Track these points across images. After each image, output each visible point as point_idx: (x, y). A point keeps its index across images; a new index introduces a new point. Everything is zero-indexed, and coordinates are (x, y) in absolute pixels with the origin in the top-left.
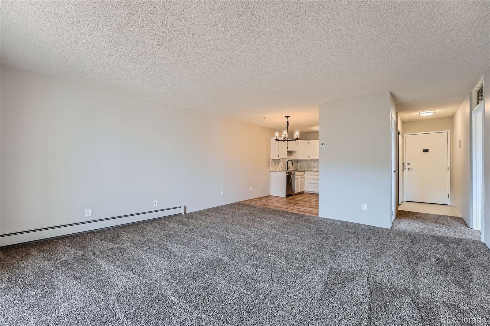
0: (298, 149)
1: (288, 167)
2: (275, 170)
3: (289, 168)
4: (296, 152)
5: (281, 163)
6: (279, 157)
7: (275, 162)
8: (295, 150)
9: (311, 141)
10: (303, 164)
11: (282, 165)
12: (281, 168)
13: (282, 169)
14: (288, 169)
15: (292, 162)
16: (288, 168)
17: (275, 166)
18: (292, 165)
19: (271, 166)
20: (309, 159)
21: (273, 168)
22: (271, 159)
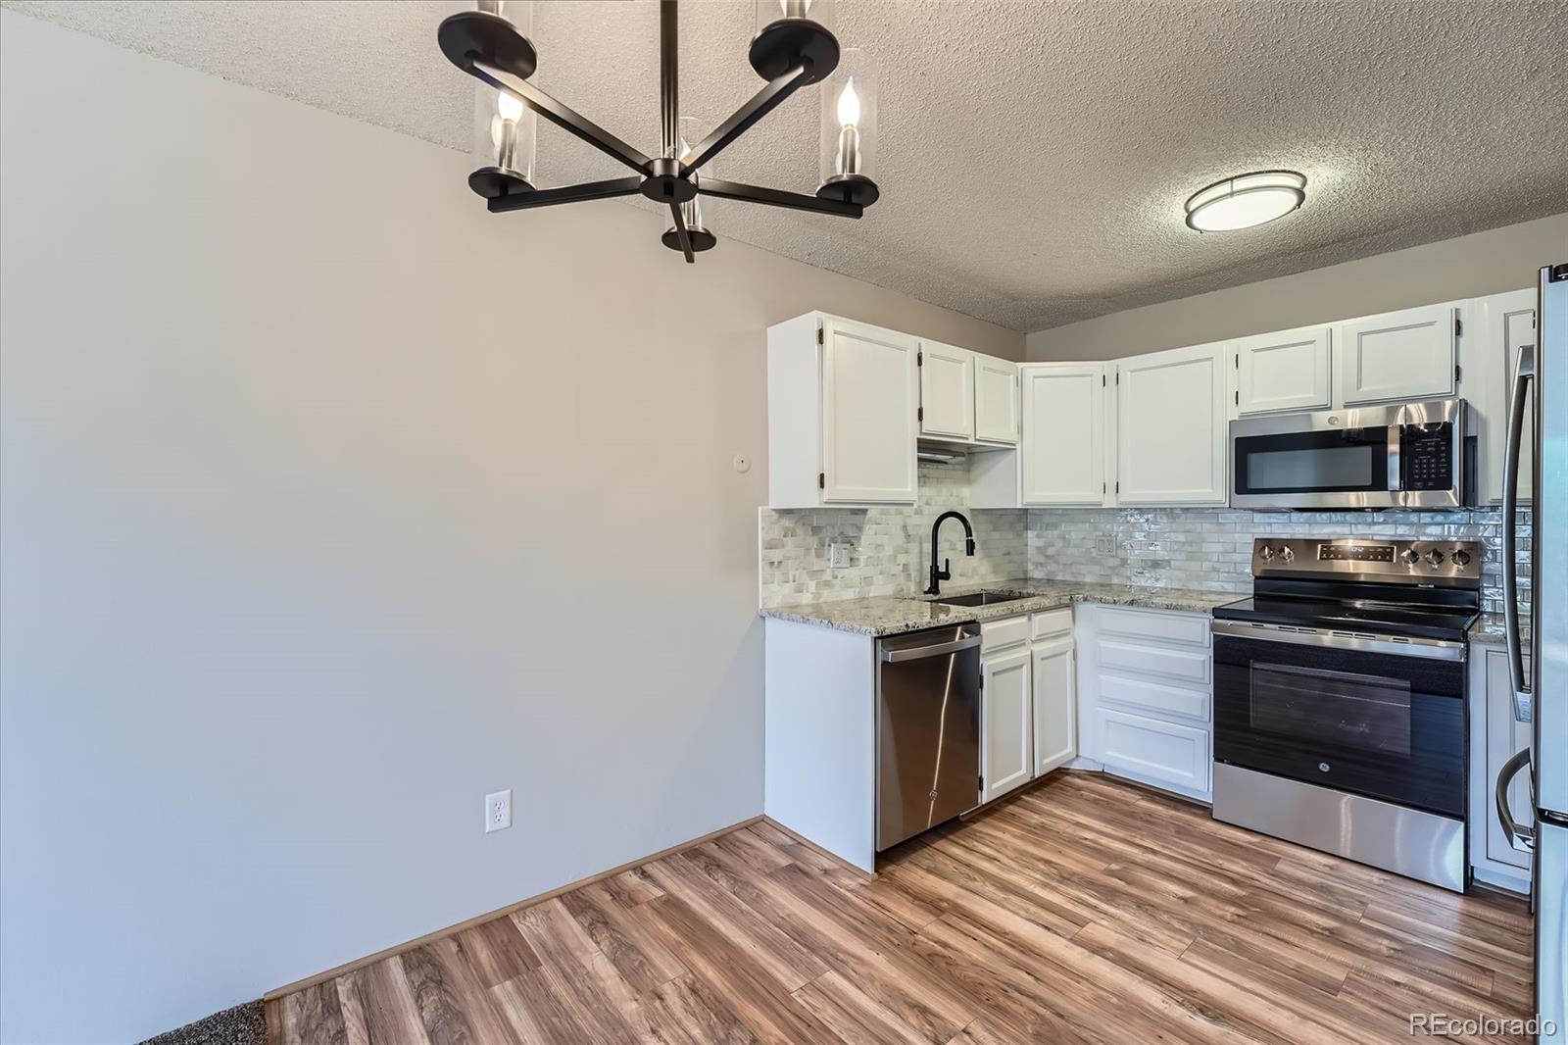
0: (1020, 429)
1: (942, 569)
2: (817, 595)
3: (946, 576)
4: (1006, 449)
5: (873, 540)
6: (828, 494)
7: (816, 530)
8: (990, 431)
9: (1126, 364)
10: (1067, 543)
11: (886, 550)
12: (880, 579)
13: (891, 589)
14: (942, 585)
15: (969, 532)
16: (938, 575)
17: (817, 565)
18: (968, 555)
19: (767, 567)
20: (1109, 502)
21: (788, 588)
22: (762, 510)
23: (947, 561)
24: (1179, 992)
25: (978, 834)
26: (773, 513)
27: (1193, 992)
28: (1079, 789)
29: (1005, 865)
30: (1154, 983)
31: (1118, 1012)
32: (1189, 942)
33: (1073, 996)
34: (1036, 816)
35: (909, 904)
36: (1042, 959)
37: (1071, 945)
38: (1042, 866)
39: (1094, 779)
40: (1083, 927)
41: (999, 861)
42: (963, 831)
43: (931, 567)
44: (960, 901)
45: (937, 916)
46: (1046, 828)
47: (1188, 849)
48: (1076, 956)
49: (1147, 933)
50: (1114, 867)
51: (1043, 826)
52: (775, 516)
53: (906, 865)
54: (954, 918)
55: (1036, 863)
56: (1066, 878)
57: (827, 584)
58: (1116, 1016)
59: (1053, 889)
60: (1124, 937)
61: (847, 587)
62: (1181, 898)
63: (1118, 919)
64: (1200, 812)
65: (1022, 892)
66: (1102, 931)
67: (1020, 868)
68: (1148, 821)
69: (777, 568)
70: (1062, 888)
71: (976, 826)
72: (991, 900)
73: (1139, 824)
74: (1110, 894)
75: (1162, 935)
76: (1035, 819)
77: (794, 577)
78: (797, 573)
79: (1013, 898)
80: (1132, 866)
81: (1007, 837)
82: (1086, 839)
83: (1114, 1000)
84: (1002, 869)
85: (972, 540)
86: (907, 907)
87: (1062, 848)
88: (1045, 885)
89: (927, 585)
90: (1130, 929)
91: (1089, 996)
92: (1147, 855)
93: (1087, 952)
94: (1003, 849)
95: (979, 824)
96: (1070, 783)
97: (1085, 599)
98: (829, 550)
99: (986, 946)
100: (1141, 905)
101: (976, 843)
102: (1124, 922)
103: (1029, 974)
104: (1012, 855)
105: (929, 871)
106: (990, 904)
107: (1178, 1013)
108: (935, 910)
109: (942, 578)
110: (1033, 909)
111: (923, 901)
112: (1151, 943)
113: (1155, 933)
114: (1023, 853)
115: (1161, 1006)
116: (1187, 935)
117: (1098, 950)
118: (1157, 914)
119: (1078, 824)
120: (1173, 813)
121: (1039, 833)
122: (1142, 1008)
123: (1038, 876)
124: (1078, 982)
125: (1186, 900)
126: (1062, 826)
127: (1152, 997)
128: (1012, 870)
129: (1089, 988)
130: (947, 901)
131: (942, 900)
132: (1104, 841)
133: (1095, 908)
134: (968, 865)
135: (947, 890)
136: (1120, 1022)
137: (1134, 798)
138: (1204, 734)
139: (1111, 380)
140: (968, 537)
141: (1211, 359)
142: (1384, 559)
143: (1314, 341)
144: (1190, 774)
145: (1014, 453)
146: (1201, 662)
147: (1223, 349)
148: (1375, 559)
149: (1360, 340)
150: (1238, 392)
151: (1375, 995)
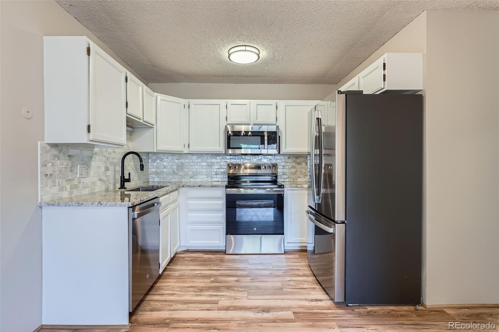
0: (156, 120)
1: (126, 177)
2: (71, 193)
3: (128, 180)
4: (150, 127)
5: (97, 164)
6: (92, 136)
7: (70, 157)
8: (147, 118)
9: (192, 101)
11: (103, 169)
12: (99, 183)
13: (104, 187)
14: (126, 184)
16: (125, 180)
18: (141, 170)
19: (44, 178)
20: (186, 151)
21: (55, 190)
22: (41, 143)
23: (129, 173)
24: (255, 309)
25: (161, 287)
26: (47, 146)
27: (258, 307)
28: (184, 258)
29: (178, 294)
30: (248, 310)
31: (247, 325)
32: (247, 293)
33: (233, 328)
34: (176, 272)
35: (153, 329)
36: (214, 322)
37: (219, 311)
38: (191, 289)
39: (186, 253)
40: (218, 303)
41: (175, 294)
42: (154, 288)
43: (121, 177)
44: (172, 316)
45: (168, 327)
46: (183, 275)
47: (227, 265)
48: (222, 314)
49: (235, 296)
50: (212, 279)
51: (181, 275)
52: (48, 147)
53: (140, 313)
54: (175, 324)
55: (188, 289)
56: (201, 290)
57: (76, 187)
58: (247, 327)
59: (200, 295)
60: (230, 301)
61: (85, 187)
62: (235, 281)
63: (225, 296)
64: (222, 253)
65: (192, 301)
66: (224, 302)
67: (185, 293)
68: (211, 261)
69: (49, 178)
70: (203, 293)
71: (157, 285)
72: (184, 310)
73: (209, 263)
74: (217, 289)
75: (239, 294)
76: (177, 274)
77: (59, 182)
78: (60, 180)
79: (190, 305)
80: (217, 277)
81: (172, 284)
82: (198, 274)
83: (243, 322)
84: (179, 297)
85: (143, 164)
86: (153, 330)
87: (194, 280)
88: (197, 295)
89: (118, 185)
90: (231, 297)
91: (236, 325)
92: (218, 272)
93: (225, 311)
94: (174, 289)
95: (158, 283)
96: (179, 257)
97: (183, 186)
98: (77, 168)
99: (194, 328)
100: (228, 288)
101: (162, 291)
102: (227, 296)
103: (215, 329)
104: (178, 289)
105: (152, 310)
106: (183, 311)
107: (260, 315)
108: (166, 325)
109: (127, 182)
110: (200, 305)
111: (158, 324)
112: (239, 299)
113: (237, 295)
114: (182, 287)
115: (254, 316)
116: (245, 291)
117: (227, 309)
118: (233, 288)
119: (192, 270)
120: (215, 256)
121: (181, 278)
122: (252, 320)
123: (192, 293)
124: (230, 323)
125: (237, 281)
126: (187, 273)
127: (250, 315)
128: (182, 295)
129: (234, 323)
130: (167, 319)
131: (165, 319)
132: (203, 272)
133: (216, 295)
134: (166, 301)
135: (164, 315)
136: (249, 328)
137: (202, 255)
138: (222, 227)
139: (187, 107)
140: (140, 163)
141: (219, 105)
142: (259, 169)
143: (246, 104)
144: (218, 242)
145: (154, 130)
146: (221, 204)
147: (223, 102)
148: (257, 169)
149: (257, 106)
150: (226, 117)
151: (289, 285)
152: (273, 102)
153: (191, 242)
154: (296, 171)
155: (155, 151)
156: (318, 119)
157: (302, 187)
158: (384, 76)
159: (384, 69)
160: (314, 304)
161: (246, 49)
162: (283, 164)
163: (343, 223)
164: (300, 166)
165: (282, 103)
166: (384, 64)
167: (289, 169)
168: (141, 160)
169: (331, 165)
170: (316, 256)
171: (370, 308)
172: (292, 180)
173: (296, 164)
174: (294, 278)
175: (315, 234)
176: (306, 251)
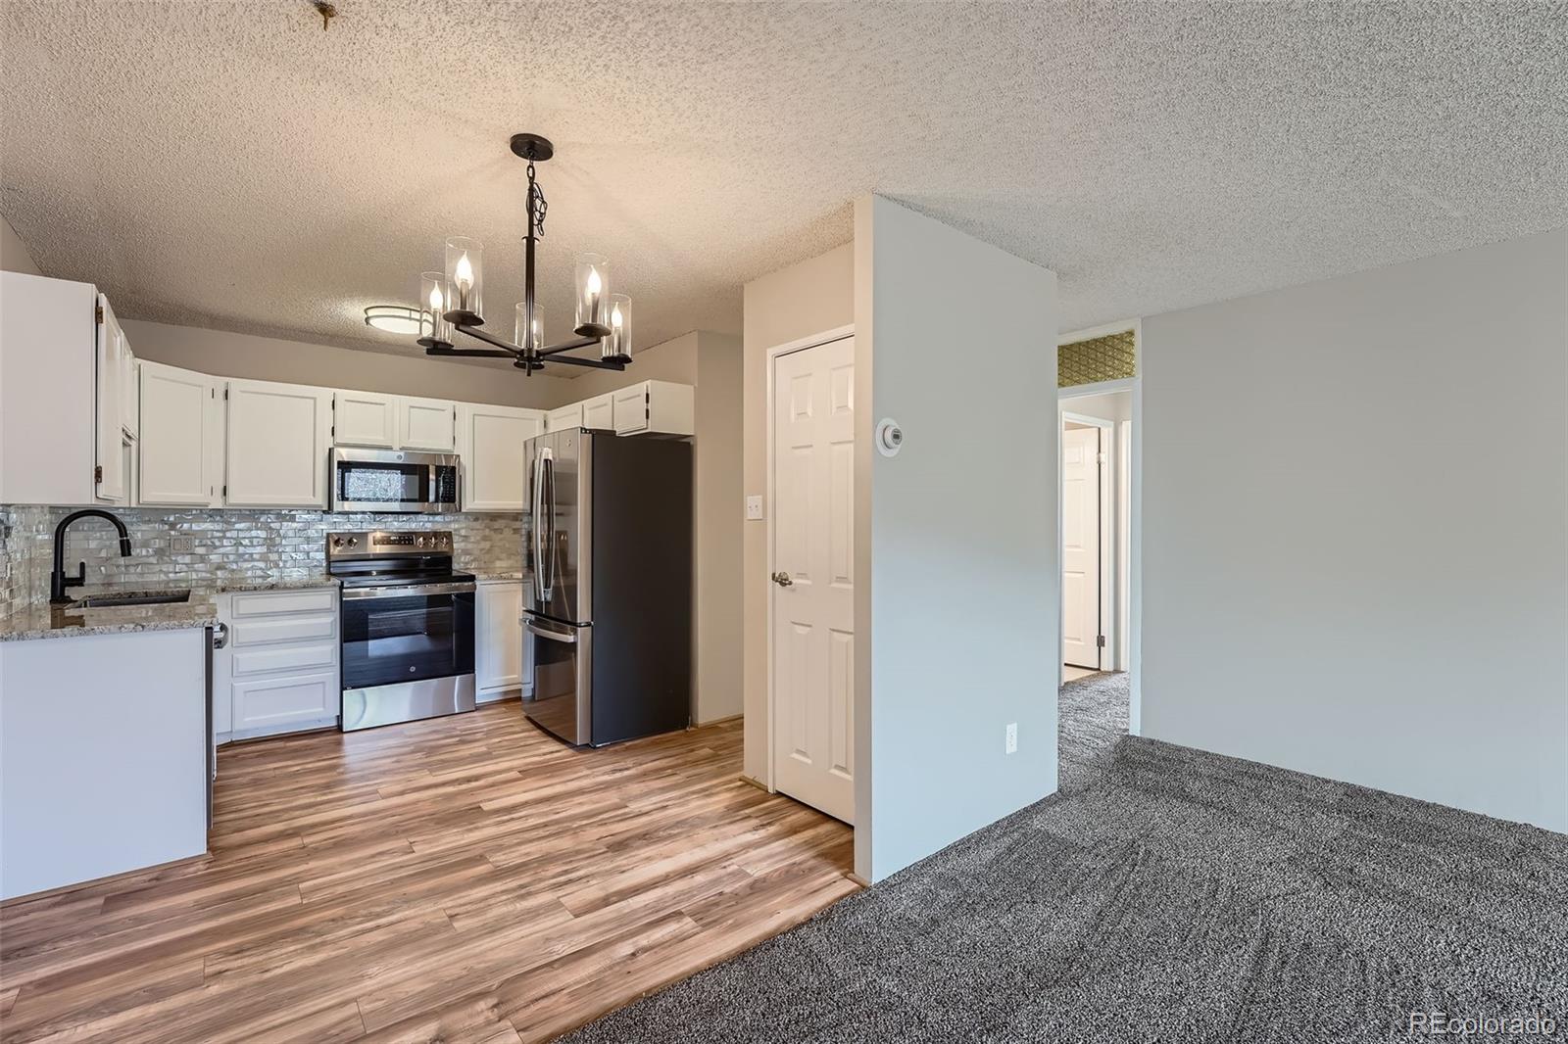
1: (72, 573)
3: (79, 582)
14: (74, 592)
16: (67, 581)
18: (122, 556)
20: (217, 503)
23: (81, 564)
34: (240, 779)
43: (53, 574)
64: (331, 733)
66: (389, 789)
76: (244, 781)
85: (128, 540)
97: (223, 590)
107: (465, 786)
109: (72, 585)
114: (277, 793)
120: (316, 740)
122: (452, 794)
128: (290, 801)
132: (310, 766)
138: (333, 675)
139: (220, 395)
140: (121, 536)
141: (315, 399)
142: (409, 543)
143: (383, 404)
144: (321, 709)
145: (130, 453)
146: (329, 623)
147: (325, 394)
148: (405, 544)
149: (409, 412)
150: (333, 428)
151: (501, 747)
152: (448, 404)
153: (247, 719)
154: (492, 546)
155: (134, 505)
156: (546, 460)
157: (511, 578)
158: (647, 411)
159: (647, 402)
160: (548, 757)
161: (413, 316)
162: (463, 532)
163: (588, 625)
164: (501, 536)
165: (466, 409)
166: (647, 395)
167: (478, 542)
168: (122, 530)
169: (565, 533)
170: (536, 705)
171: (628, 744)
172: (483, 565)
173: (492, 532)
174: (507, 738)
175: (535, 665)
176: (519, 699)
